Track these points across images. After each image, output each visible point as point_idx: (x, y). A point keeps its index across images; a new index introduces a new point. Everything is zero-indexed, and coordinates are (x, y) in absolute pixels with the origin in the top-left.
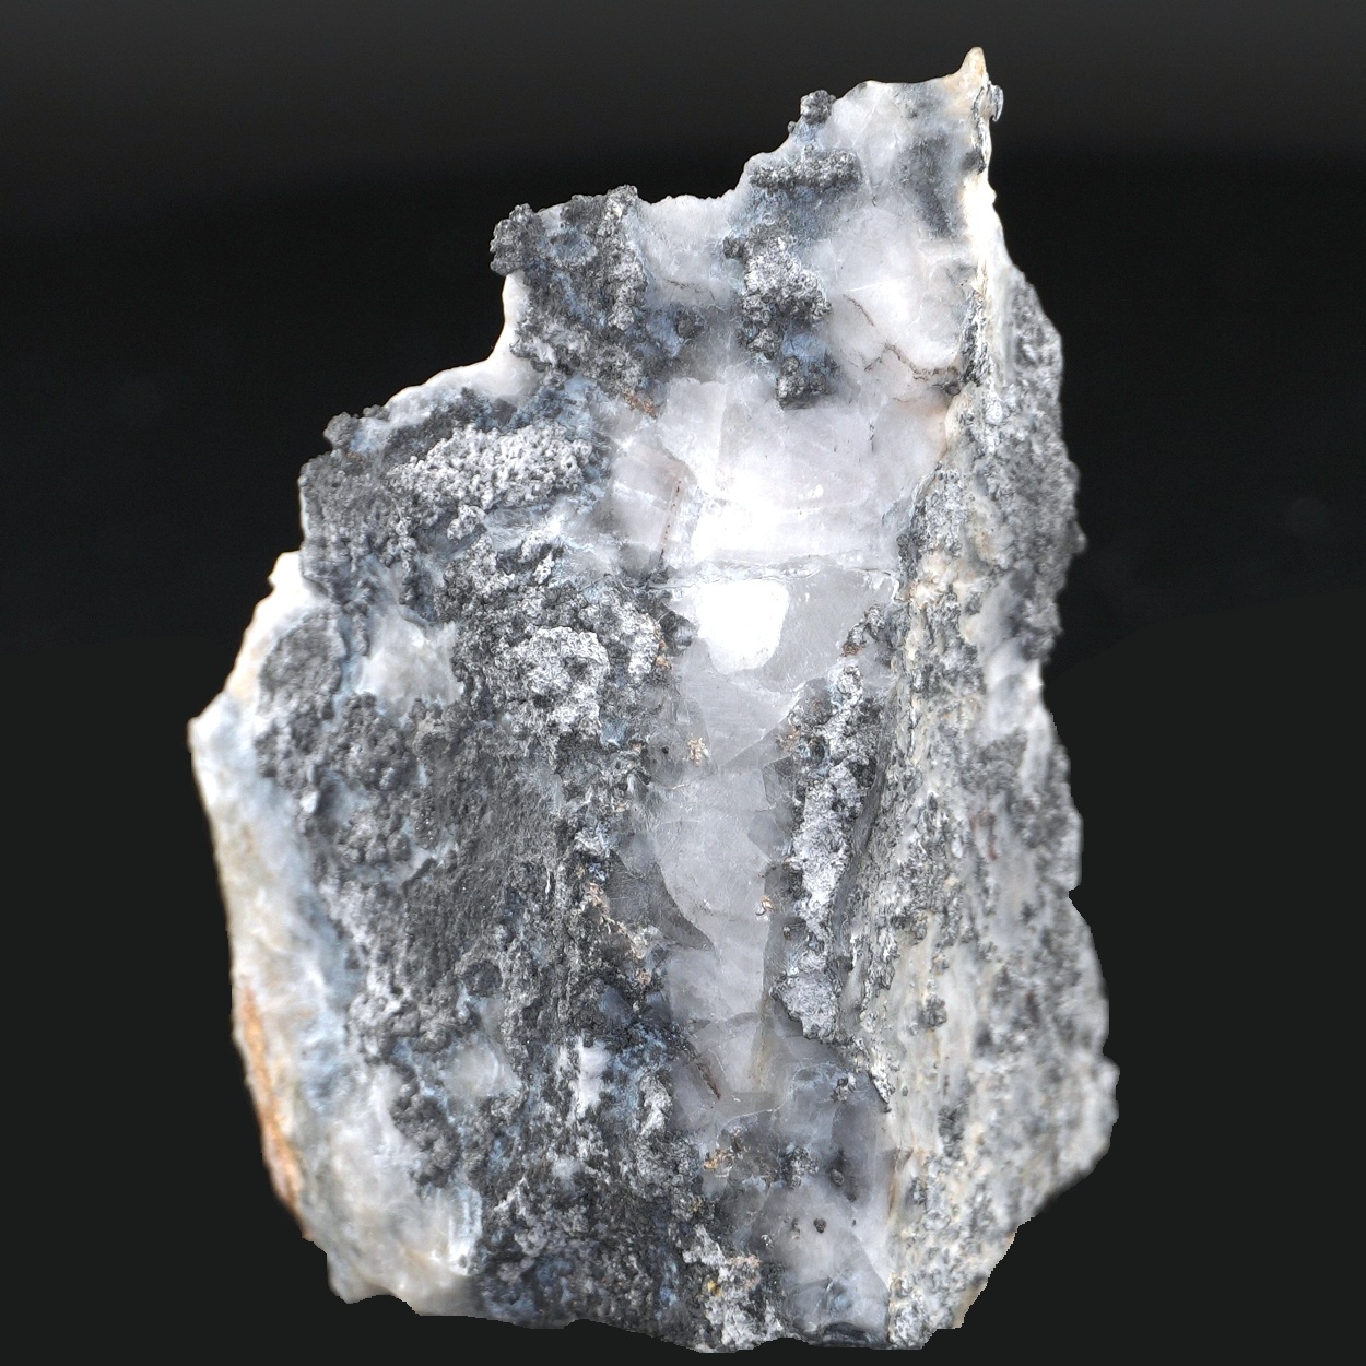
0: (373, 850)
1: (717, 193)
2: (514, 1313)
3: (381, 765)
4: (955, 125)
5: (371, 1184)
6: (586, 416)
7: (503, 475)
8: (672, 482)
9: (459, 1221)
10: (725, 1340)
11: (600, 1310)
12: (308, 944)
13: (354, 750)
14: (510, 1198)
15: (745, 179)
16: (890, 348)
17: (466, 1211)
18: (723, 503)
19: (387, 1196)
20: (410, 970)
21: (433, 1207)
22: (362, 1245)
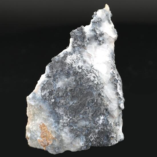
0: (64, 103)
1: (89, 25)
2: (84, 149)
3: (64, 94)
4: (108, 12)
5: (68, 139)
6: (78, 51)
7: (74, 60)
8: (90, 56)
9: (81, 140)
10: (113, 144)
11: (96, 145)
12: (51, 116)
13: (60, 93)
14: (90, 136)
15: (91, 22)
16: (110, 37)
17: (82, 139)
18: (95, 57)
19: (70, 140)
20: (70, 115)
21: (77, 140)
22: (66, 146)
